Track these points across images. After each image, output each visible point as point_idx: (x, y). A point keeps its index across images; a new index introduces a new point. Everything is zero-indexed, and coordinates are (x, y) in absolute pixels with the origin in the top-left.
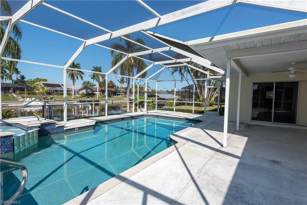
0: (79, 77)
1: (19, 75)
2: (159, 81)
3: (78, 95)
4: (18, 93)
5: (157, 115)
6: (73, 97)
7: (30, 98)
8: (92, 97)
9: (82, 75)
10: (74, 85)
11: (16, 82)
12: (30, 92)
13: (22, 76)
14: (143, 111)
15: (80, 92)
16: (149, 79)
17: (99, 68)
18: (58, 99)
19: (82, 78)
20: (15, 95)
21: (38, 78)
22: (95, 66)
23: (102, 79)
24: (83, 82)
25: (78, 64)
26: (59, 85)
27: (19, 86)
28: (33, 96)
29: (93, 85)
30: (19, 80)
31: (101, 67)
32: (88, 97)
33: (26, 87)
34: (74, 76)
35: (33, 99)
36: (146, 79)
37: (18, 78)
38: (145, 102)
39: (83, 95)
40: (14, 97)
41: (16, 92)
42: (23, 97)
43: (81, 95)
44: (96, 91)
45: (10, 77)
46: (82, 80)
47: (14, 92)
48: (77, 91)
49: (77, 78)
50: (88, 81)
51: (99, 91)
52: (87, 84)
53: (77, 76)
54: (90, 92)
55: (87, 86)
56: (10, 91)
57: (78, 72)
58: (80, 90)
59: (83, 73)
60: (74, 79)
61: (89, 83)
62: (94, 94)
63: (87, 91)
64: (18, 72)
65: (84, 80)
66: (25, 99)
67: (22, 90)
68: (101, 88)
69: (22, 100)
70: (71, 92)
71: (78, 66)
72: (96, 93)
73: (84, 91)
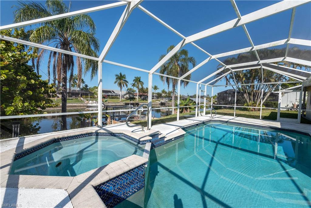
0: (125, 85)
1: (84, 85)
2: (215, 86)
3: (123, 99)
4: (84, 97)
5: (227, 121)
6: (120, 100)
7: (92, 101)
8: (133, 100)
9: (127, 83)
10: (121, 91)
11: (82, 90)
12: (91, 96)
13: (86, 85)
14: (202, 115)
15: (125, 97)
16: (209, 84)
17: (139, 78)
18: (110, 102)
19: (127, 85)
20: (82, 99)
21: (95, 87)
22: (136, 76)
23: (141, 86)
24: (127, 89)
25: (124, 75)
26: (110, 91)
27: (85, 92)
28: (93, 99)
29: (134, 91)
30: (84, 87)
31: (140, 77)
32: (131, 101)
33: (89, 93)
34: (121, 84)
35: (94, 101)
36: (206, 85)
37: (83, 86)
38: (204, 106)
39: (127, 99)
40: (82, 100)
41: (83, 96)
42: (88, 100)
43: (126, 99)
44: (137, 96)
45: (79, 86)
46: (127, 87)
47: (81, 96)
48: (123, 96)
49: (124, 86)
50: (131, 88)
51: (139, 96)
52: (130, 90)
53: (124, 85)
54: (132, 97)
55: (130, 92)
56: (79, 96)
57: (124, 81)
58: (125, 95)
59: (127, 82)
60: (121, 86)
61: (131, 90)
62: (135, 98)
63: (129, 96)
64: (83, 82)
65: (128, 87)
66: (89, 101)
67: (86, 95)
68: (140, 93)
69: (87, 102)
70: (119, 97)
71: (124, 76)
72: (136, 97)
73: (128, 96)
